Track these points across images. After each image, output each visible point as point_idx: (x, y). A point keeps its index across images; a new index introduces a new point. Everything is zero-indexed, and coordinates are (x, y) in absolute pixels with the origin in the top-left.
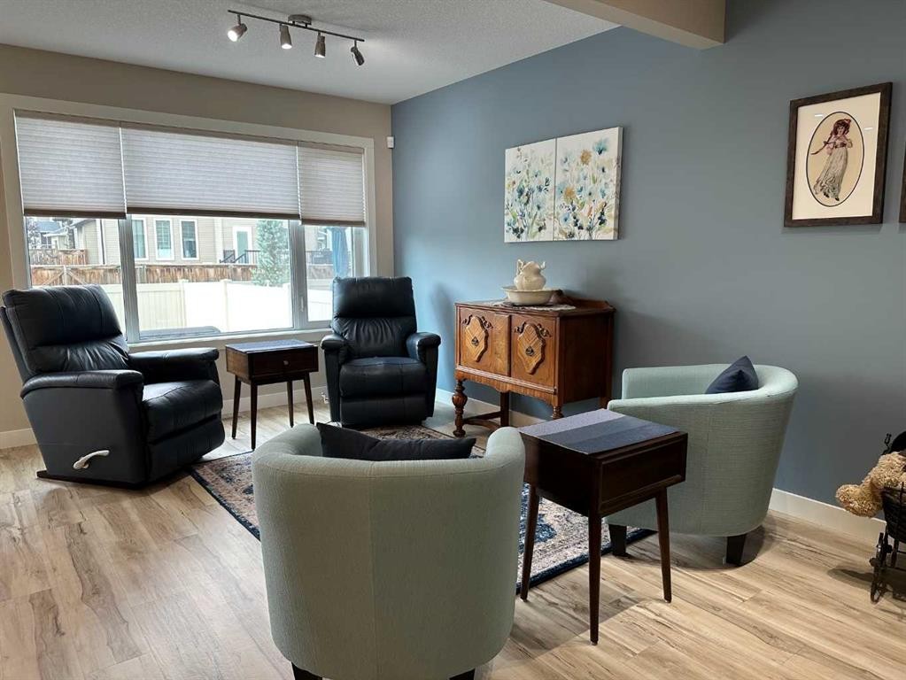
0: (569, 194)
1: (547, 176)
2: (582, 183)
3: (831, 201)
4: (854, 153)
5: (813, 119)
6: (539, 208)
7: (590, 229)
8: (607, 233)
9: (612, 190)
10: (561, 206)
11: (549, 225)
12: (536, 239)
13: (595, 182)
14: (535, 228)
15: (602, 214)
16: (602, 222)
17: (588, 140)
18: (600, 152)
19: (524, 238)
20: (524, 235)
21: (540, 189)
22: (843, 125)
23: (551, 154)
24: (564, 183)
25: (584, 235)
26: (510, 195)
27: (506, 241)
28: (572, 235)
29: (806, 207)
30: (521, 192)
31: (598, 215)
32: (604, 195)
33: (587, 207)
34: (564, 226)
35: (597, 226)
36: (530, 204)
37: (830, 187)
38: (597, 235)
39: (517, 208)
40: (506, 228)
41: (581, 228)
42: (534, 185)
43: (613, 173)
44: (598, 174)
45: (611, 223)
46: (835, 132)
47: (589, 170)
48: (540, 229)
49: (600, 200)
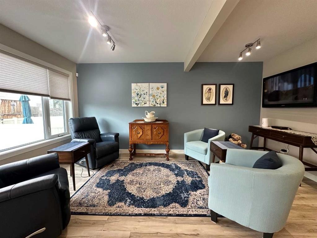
0: (154, 96)
1: (147, 91)
2: (157, 94)
3: (209, 101)
4: (212, 94)
5: (205, 88)
6: (144, 99)
7: (160, 104)
8: (165, 105)
9: (166, 96)
10: (151, 99)
11: (148, 103)
12: (144, 106)
13: (161, 94)
14: (143, 103)
15: (163, 101)
16: (163, 103)
17: (159, 85)
18: (162, 88)
19: (139, 106)
20: (139, 105)
21: (144, 94)
22: (210, 89)
23: (147, 87)
24: (152, 93)
25: (159, 105)
26: (133, 95)
27: (133, 106)
28: (155, 105)
29: (205, 102)
30: (138, 94)
31: (162, 101)
32: (163, 97)
33: (159, 99)
34: (152, 103)
35: (162, 103)
36: (141, 97)
37: (208, 99)
38: (163, 105)
39: (137, 98)
40: (133, 103)
41: (157, 104)
42: (142, 93)
43: (166, 92)
44: (162, 92)
45: (166, 103)
46: (209, 90)
47: (159, 91)
48: (145, 104)
49: (163, 98)
